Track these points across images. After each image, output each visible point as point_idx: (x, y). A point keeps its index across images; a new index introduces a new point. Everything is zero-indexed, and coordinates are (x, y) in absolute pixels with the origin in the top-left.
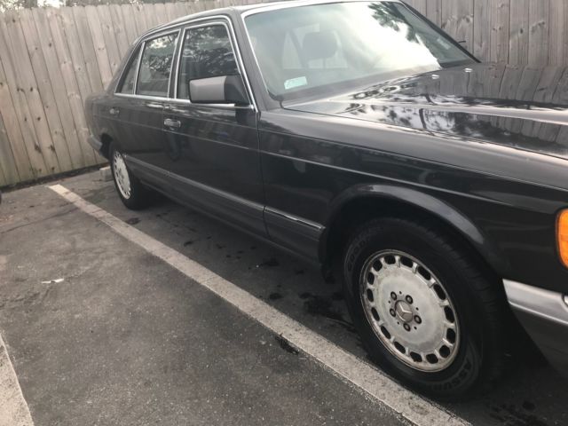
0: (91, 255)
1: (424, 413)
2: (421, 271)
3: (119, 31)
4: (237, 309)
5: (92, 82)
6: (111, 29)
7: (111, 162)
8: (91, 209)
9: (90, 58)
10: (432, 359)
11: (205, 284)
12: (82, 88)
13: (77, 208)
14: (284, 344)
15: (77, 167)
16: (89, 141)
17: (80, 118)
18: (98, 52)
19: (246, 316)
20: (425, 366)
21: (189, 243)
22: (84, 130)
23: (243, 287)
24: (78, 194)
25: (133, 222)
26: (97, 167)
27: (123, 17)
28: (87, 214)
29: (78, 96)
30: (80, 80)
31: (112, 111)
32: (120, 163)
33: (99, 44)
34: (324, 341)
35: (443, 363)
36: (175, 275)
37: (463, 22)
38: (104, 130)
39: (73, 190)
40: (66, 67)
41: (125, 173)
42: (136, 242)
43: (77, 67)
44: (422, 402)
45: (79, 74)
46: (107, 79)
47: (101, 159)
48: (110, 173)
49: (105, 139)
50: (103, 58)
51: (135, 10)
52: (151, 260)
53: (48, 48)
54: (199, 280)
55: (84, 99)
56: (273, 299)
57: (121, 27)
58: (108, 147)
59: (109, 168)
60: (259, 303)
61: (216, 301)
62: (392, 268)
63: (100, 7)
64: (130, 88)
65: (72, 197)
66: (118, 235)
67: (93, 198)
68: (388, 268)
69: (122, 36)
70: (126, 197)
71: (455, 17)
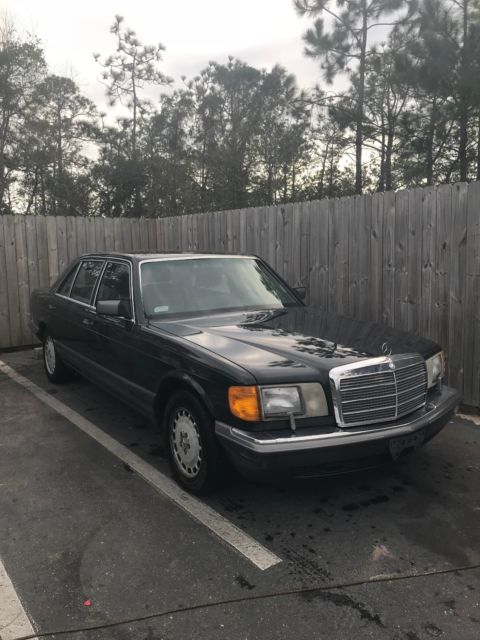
0: (15, 411)
1: (185, 499)
2: (191, 418)
3: (71, 236)
4: (106, 449)
5: (41, 275)
6: (64, 235)
7: (44, 345)
8: (21, 380)
9: (43, 256)
10: (189, 470)
11: (91, 435)
12: (31, 279)
13: (9, 378)
14: (127, 468)
15: (14, 345)
16: (30, 325)
17: (25, 303)
18: (50, 252)
19: (111, 453)
20: (185, 471)
21: (89, 410)
22: (27, 314)
23: (115, 438)
24: (12, 367)
25: (52, 392)
26: (32, 347)
27: (76, 226)
28: (16, 383)
29: (27, 286)
30: (31, 273)
31: (51, 307)
32: (50, 346)
33: (53, 245)
34: (151, 468)
35: (193, 475)
36: (73, 428)
37: (322, 269)
38: (42, 319)
39: (8, 364)
40: (22, 262)
41: (53, 353)
42: (51, 405)
43: (30, 262)
44: (187, 495)
45: (31, 268)
46: (54, 274)
47: (37, 340)
48: (42, 353)
49: (42, 325)
50: (53, 256)
51: (88, 222)
52: (58, 417)
53: (10, 247)
54: (88, 432)
55: (32, 290)
56: (133, 446)
57: (73, 234)
58: (43, 332)
59: (41, 348)
60: (122, 447)
61: (95, 444)
62: (186, 418)
63: (59, 217)
64: (67, 290)
65: (7, 369)
66: (39, 400)
67: (23, 371)
68: (181, 418)
69: (73, 241)
70: (51, 373)
71: (317, 265)
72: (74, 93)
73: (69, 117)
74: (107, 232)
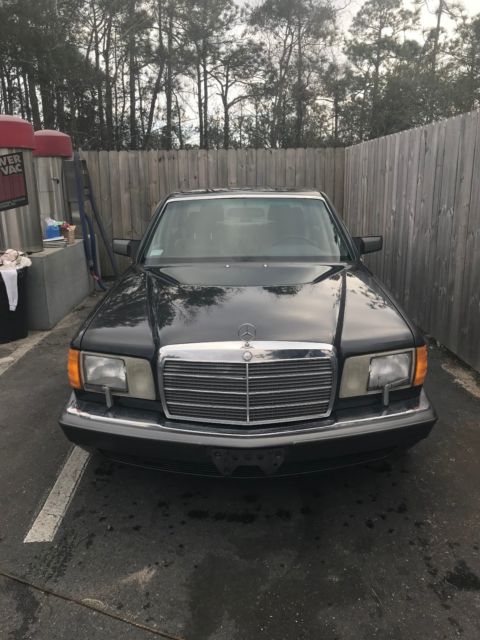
33: (233, 179)
37: (448, 212)
72: (398, 6)
73: (389, 35)
74: (289, 164)
